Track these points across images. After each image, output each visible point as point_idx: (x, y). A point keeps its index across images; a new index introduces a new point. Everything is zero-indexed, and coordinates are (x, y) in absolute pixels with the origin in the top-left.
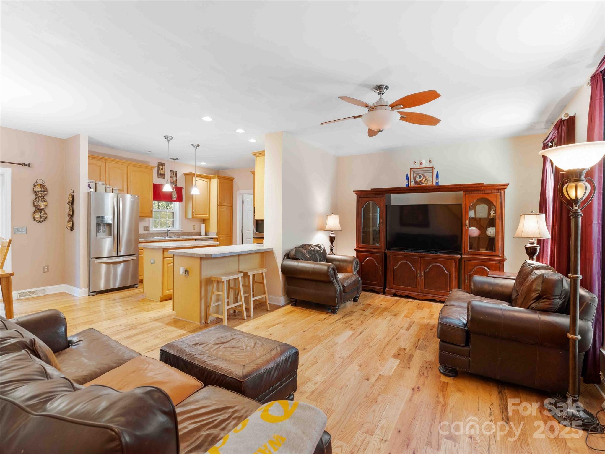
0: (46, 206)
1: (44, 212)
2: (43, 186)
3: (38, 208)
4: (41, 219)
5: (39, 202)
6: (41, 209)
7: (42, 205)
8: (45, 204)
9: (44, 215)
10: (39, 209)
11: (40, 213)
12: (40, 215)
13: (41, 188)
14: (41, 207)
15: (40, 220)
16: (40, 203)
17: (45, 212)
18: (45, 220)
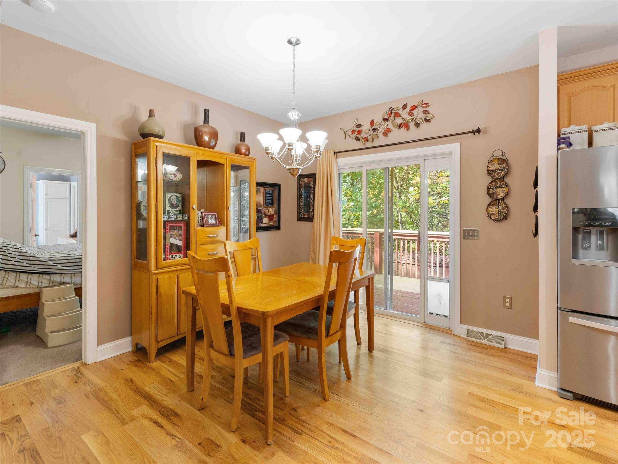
0: (507, 195)
1: (503, 205)
2: (503, 161)
3: (495, 197)
4: (499, 216)
5: (496, 188)
6: (499, 200)
7: (501, 193)
8: (505, 190)
9: (503, 209)
10: (496, 200)
11: (497, 207)
12: (497, 210)
13: (499, 164)
14: (499, 197)
15: (497, 217)
16: (498, 189)
17: (505, 204)
18: (505, 218)
